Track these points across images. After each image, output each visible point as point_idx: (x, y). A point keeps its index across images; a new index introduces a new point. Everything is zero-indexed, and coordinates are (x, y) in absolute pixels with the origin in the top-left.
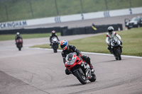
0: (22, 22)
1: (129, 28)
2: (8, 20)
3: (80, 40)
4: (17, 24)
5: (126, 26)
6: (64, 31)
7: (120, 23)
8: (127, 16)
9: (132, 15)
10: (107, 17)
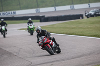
0: (12, 12)
1: (88, 17)
2: (3, 11)
3: (54, 25)
4: (9, 13)
5: (86, 16)
6: (42, 19)
7: (82, 13)
8: (87, 8)
9: (90, 8)
10: (73, 9)
